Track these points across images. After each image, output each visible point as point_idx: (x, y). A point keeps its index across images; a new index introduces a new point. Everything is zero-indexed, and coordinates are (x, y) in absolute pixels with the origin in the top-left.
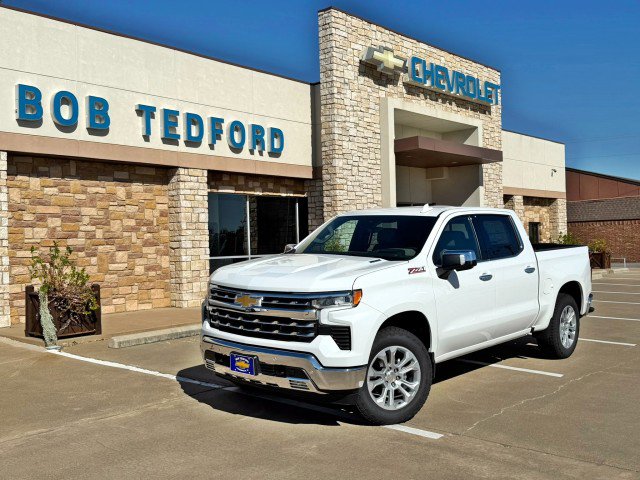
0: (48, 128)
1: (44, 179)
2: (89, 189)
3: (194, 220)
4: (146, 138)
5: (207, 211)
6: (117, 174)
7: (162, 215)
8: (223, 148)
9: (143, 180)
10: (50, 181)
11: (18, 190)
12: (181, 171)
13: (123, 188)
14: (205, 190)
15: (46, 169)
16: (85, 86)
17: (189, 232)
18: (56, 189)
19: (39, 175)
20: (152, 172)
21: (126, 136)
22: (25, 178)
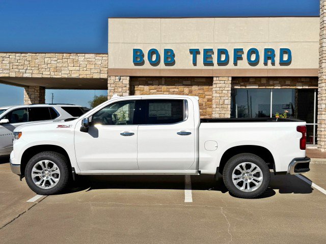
0: (147, 65)
1: (150, 86)
2: (170, 90)
3: (221, 103)
4: (195, 64)
5: (230, 98)
6: (185, 82)
7: (208, 101)
8: (243, 64)
9: (198, 84)
10: (153, 87)
11: (139, 91)
12: (215, 79)
13: (187, 89)
14: (229, 88)
15: (152, 82)
16: (165, 45)
17: (217, 109)
18: (155, 91)
19: (148, 85)
20: (204, 80)
21: (184, 64)
22: (142, 86)
